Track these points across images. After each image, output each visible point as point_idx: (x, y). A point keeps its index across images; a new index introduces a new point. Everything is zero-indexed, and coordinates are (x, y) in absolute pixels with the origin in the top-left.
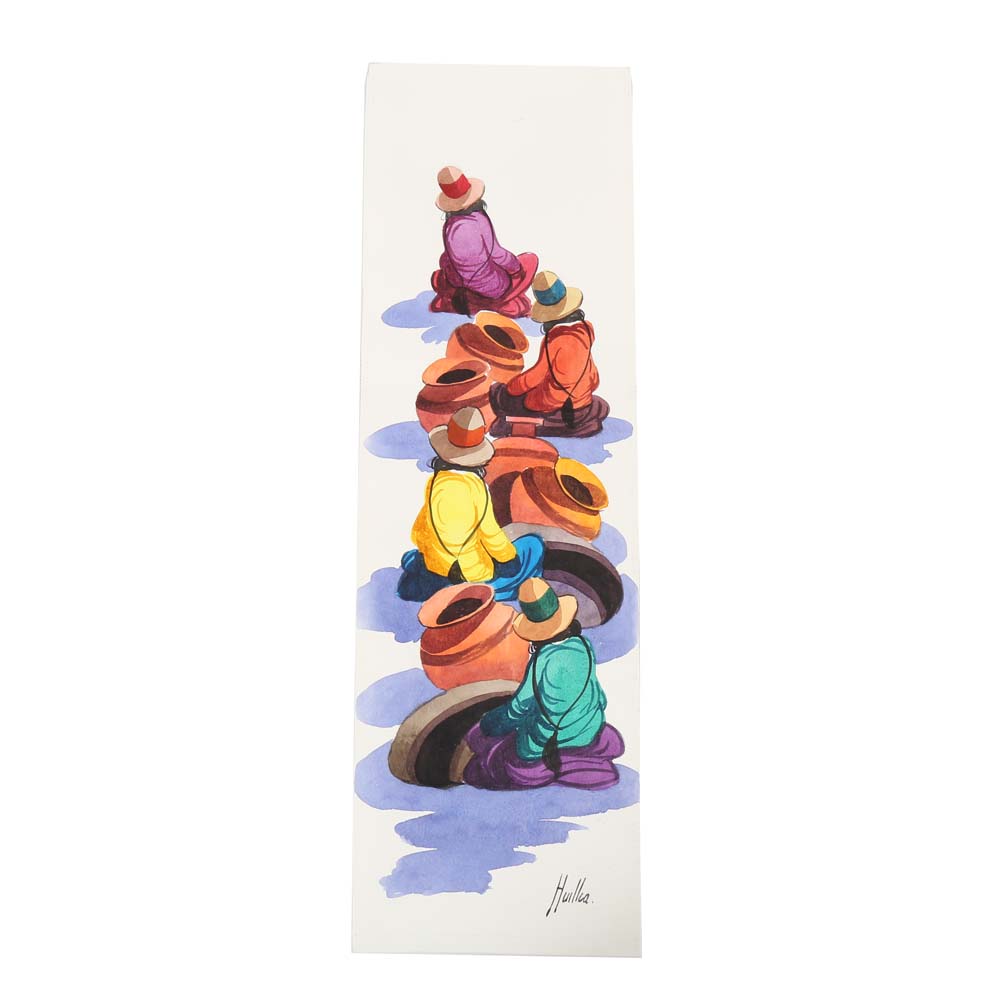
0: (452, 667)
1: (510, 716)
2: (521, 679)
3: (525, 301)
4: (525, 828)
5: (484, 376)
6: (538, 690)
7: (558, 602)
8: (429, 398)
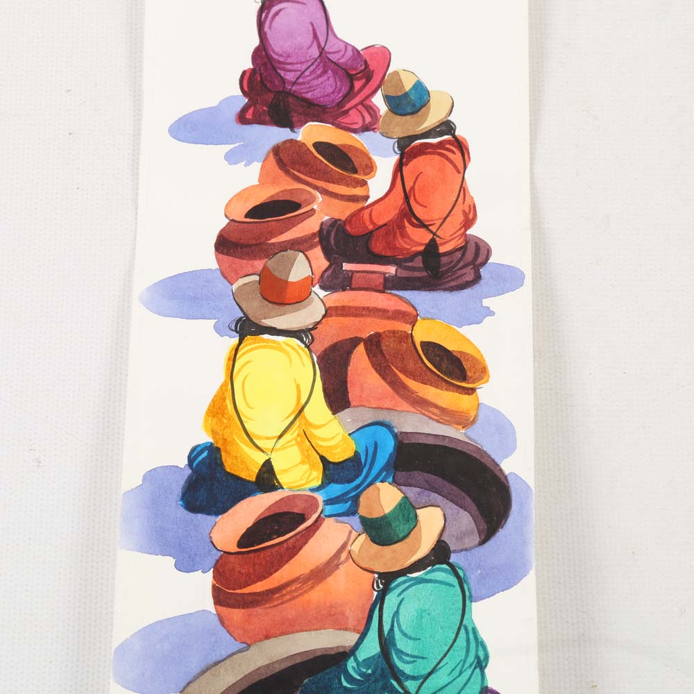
0: (258, 610)
1: (345, 684)
2: (362, 628)
3: (372, 111)
5: (313, 209)
6: (386, 643)
7: (416, 516)
8: (234, 237)
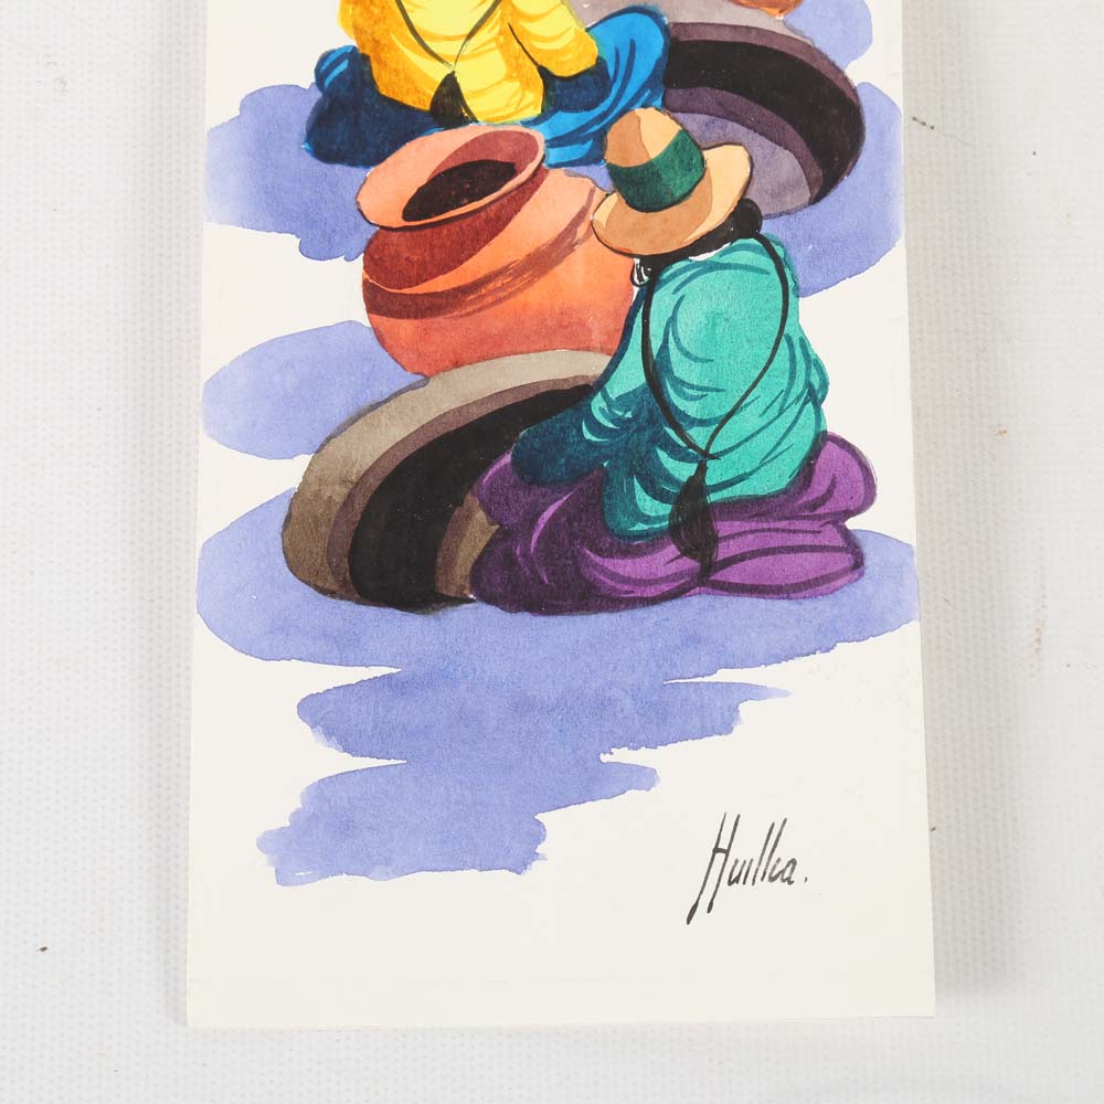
0: (441, 320)
1: (588, 436)
2: (614, 346)
4: (628, 703)
6: (656, 370)
7: (703, 161)
